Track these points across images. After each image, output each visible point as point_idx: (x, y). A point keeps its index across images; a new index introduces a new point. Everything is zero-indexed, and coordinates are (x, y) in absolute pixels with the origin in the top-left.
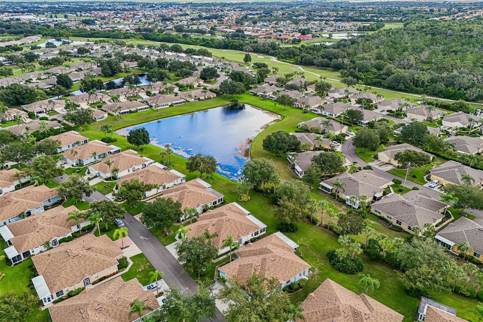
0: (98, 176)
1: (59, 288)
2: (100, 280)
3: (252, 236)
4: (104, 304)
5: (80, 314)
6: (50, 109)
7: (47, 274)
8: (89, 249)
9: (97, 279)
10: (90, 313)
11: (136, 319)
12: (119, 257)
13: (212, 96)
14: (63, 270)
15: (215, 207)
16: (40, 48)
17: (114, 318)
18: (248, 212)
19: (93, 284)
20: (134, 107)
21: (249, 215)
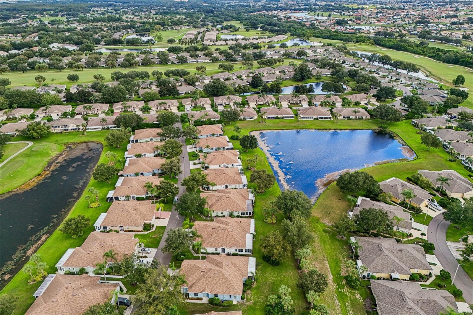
3: (236, 251)
6: (228, 103)
7: (110, 214)
8: (136, 209)
9: (128, 229)
12: (146, 222)
13: (364, 118)
15: (241, 217)
16: (274, 47)
19: (125, 231)
21: (251, 234)
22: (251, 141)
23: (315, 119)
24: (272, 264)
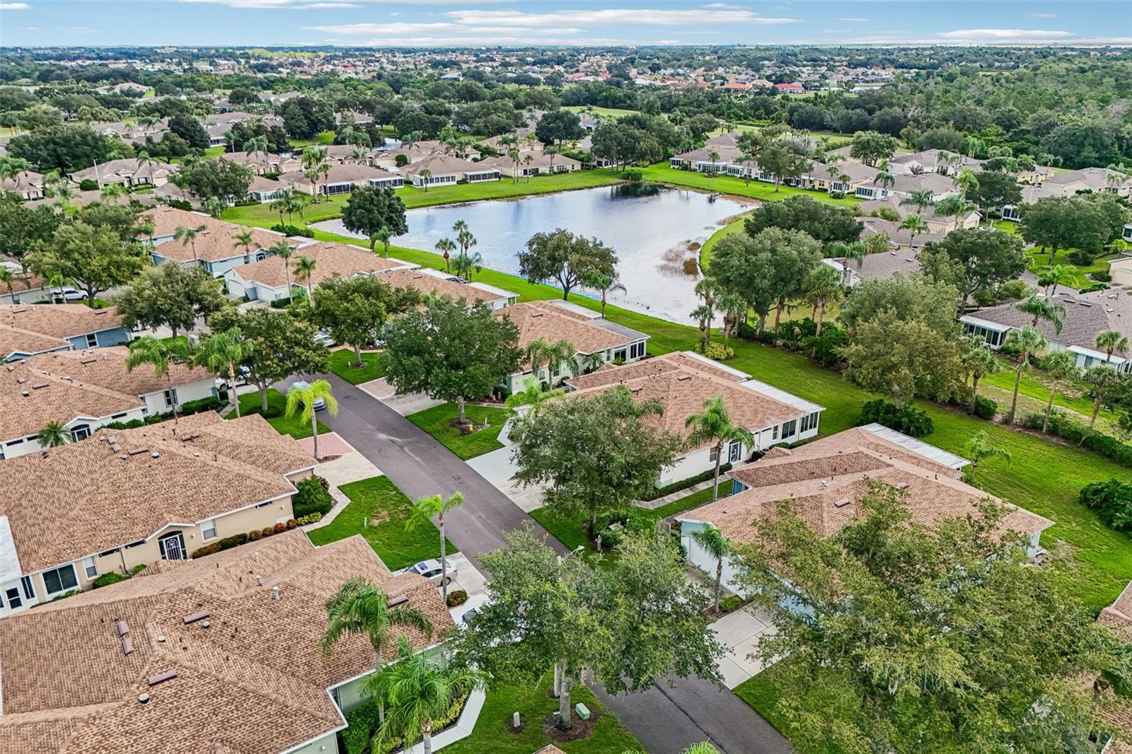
0: (250, 297)
1: (58, 556)
2: (225, 545)
3: (775, 436)
4: (223, 604)
5: (115, 640)
6: (142, 180)
7: (24, 512)
8: (191, 439)
9: (213, 540)
10: (156, 633)
11: (355, 674)
12: (301, 473)
13: (569, 168)
14: (82, 497)
17: (262, 661)
18: (744, 375)
19: (197, 557)
20: (363, 178)
23: (459, 183)
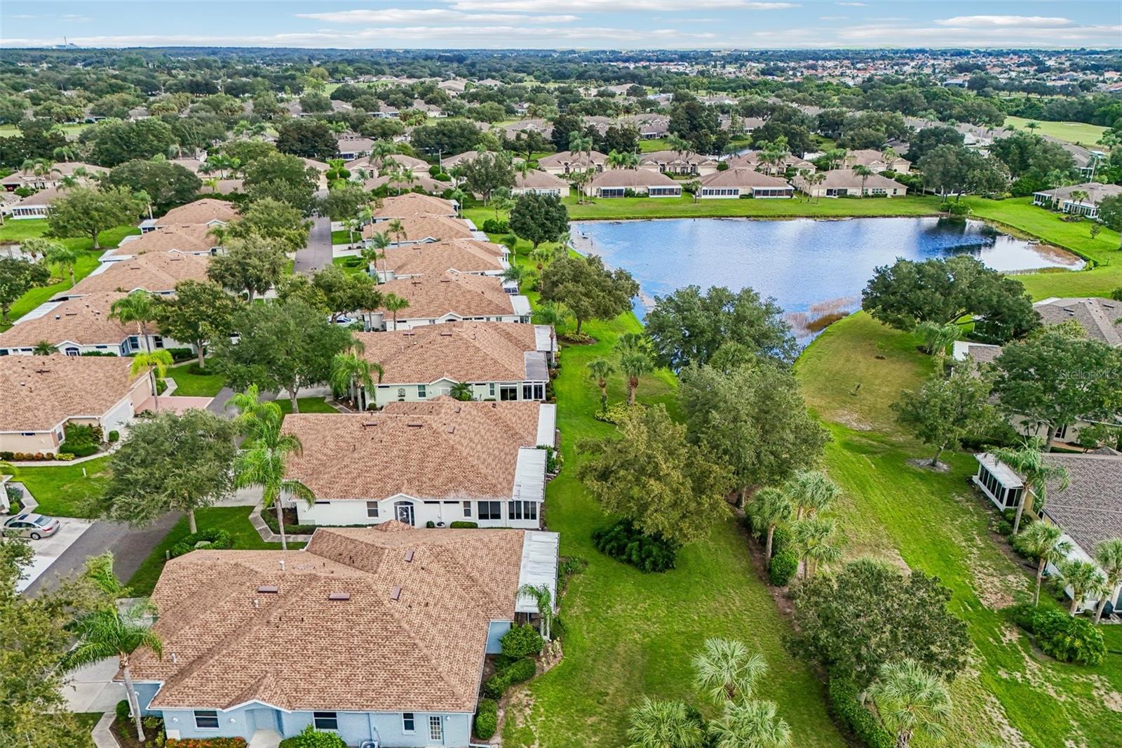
3: (467, 513)
12: (85, 419)
13: (890, 192)
21: (539, 448)
22: (547, 213)
23: (742, 197)
24: (640, 566)
